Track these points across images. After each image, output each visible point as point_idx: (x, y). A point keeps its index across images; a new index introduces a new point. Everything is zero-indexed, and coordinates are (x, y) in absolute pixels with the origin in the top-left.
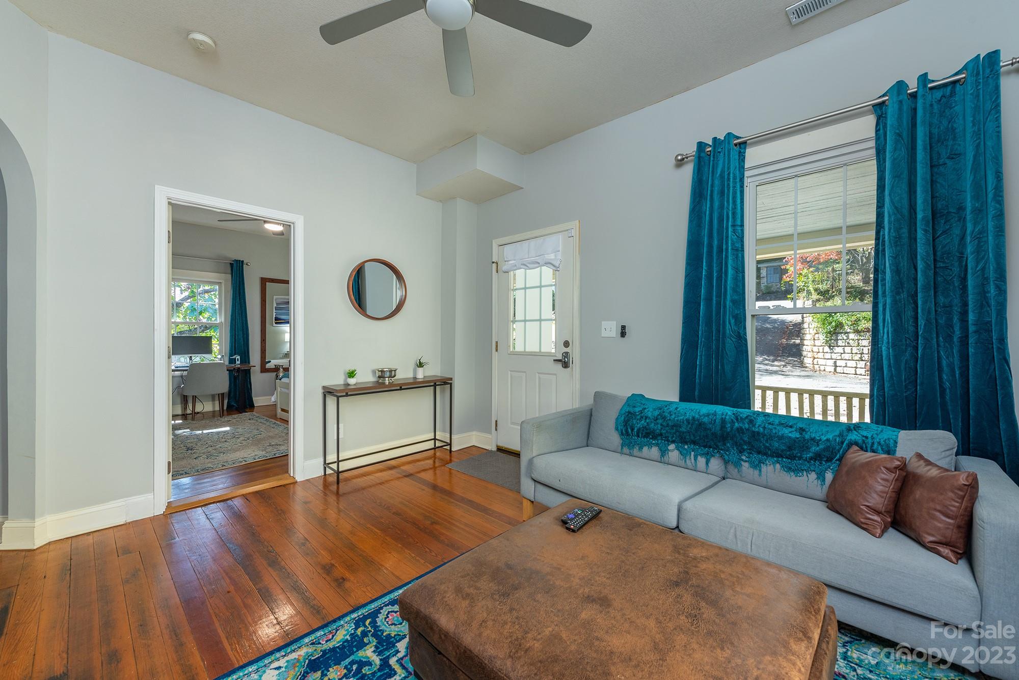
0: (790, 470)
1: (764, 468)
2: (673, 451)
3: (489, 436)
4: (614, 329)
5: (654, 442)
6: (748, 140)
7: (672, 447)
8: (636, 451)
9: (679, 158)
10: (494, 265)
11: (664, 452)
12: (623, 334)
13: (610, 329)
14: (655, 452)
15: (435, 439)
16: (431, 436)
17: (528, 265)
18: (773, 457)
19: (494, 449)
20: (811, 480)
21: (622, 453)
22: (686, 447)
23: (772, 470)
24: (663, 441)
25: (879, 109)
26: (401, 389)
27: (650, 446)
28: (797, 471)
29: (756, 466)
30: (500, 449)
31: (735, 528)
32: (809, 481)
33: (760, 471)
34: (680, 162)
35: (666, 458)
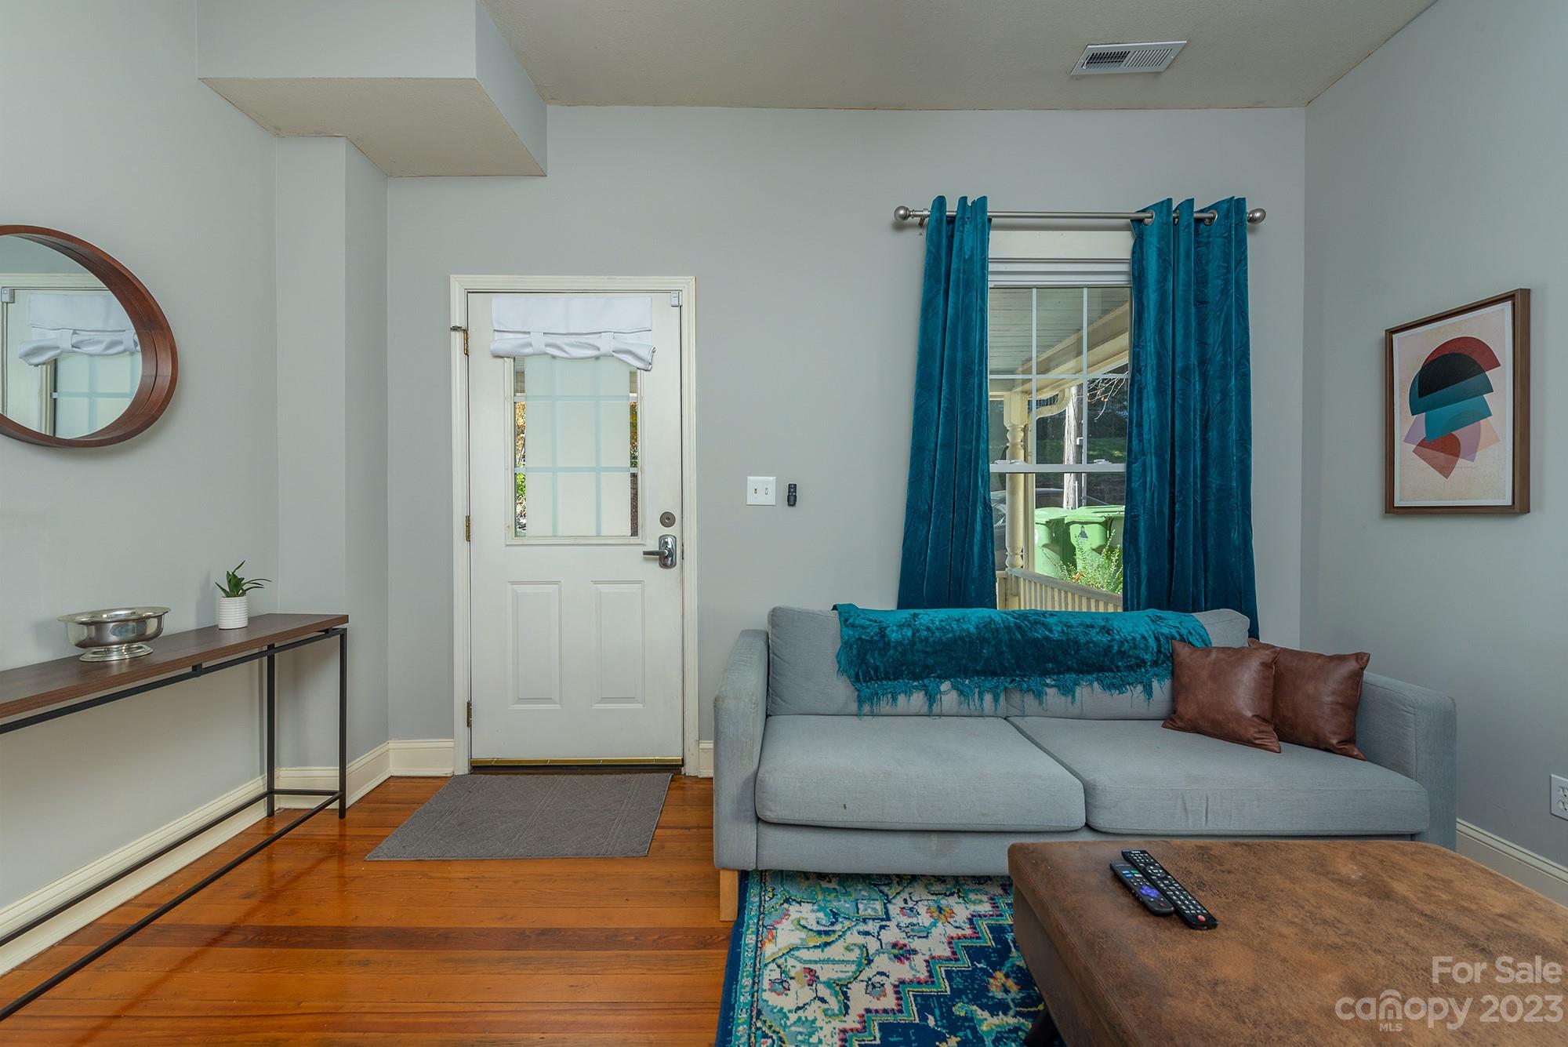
0: (1111, 686)
1: (1078, 690)
2: (945, 693)
3: (447, 743)
4: (772, 491)
5: (915, 684)
6: (996, 217)
7: (945, 686)
8: (885, 706)
9: (902, 212)
10: (458, 337)
11: (931, 698)
12: (792, 498)
13: (764, 489)
14: (918, 699)
15: (271, 793)
16: (258, 785)
17: (567, 348)
18: (1089, 673)
19: (463, 769)
20: (1135, 695)
21: (858, 715)
22: (967, 682)
23: (1090, 694)
24: (932, 679)
25: (1137, 224)
26: (198, 671)
27: (908, 692)
28: (1120, 687)
29: (1067, 690)
30: (478, 768)
31: (1183, 798)
32: (1132, 698)
33: (1073, 696)
34: (901, 223)
35: (936, 708)
